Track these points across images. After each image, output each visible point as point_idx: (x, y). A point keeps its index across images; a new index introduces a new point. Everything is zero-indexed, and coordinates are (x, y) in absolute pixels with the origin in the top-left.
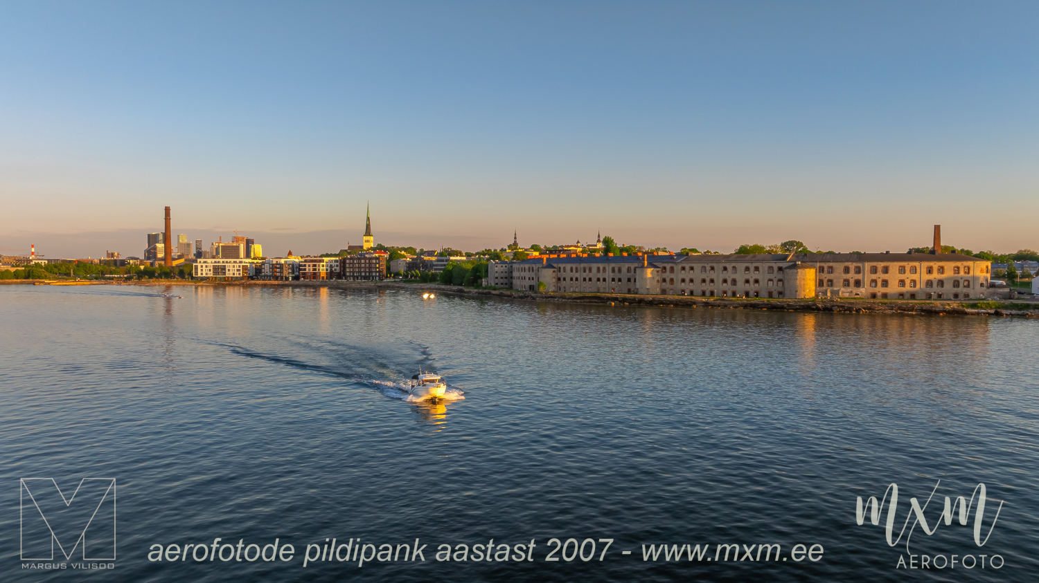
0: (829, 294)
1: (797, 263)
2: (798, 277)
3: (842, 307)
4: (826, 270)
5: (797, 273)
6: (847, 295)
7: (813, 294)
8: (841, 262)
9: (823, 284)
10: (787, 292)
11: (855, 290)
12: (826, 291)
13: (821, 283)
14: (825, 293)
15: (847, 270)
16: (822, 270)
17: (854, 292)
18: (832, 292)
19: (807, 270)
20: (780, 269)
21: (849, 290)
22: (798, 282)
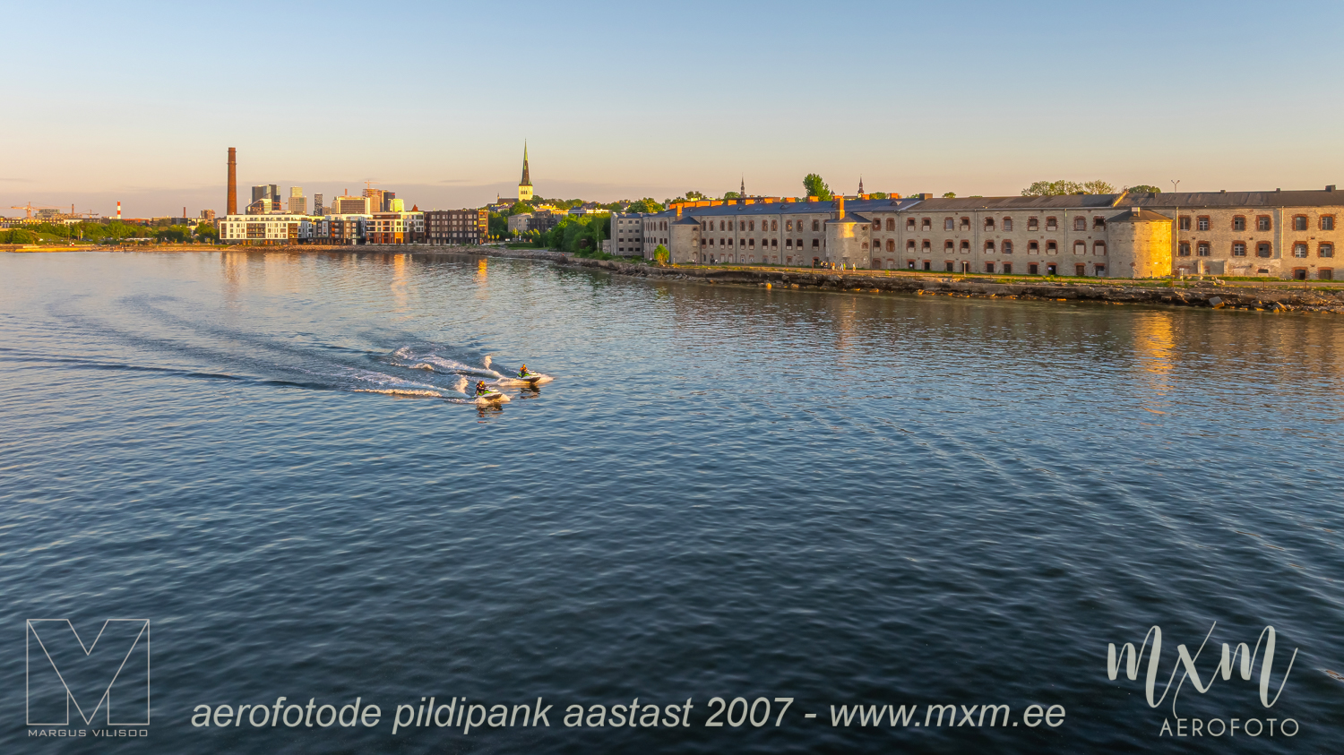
0: (1201, 270)
1: (1134, 210)
2: (1136, 238)
3: (1231, 297)
4: (1194, 223)
5: (1133, 229)
6: (1241, 272)
7: (1168, 270)
8: (1227, 207)
9: (1188, 250)
10: (1113, 266)
11: (1259, 263)
12: (1196, 264)
13: (1184, 249)
14: (1194, 268)
15: (1239, 223)
16: (1185, 223)
17: (1257, 266)
18: (1208, 268)
19: (1155, 224)
20: (1099, 222)
21: (1245, 261)
22: (1135, 247)
